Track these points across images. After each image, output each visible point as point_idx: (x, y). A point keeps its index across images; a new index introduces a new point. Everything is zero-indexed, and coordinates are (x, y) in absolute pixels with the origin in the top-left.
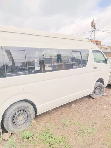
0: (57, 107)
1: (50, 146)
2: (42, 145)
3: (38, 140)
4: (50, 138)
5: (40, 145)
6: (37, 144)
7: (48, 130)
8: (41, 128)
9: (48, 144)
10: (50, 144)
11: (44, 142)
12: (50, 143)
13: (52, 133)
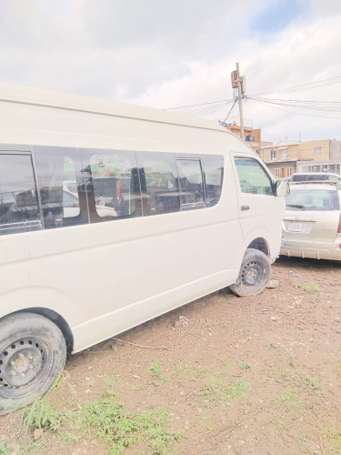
0: (135, 328)
1: (116, 441)
2: (93, 442)
3: (78, 428)
4: (116, 419)
5: (85, 443)
6: (77, 440)
7: (108, 396)
8: (87, 391)
9: (109, 437)
10: (116, 437)
11: (98, 433)
12: (115, 434)
13: (120, 404)
